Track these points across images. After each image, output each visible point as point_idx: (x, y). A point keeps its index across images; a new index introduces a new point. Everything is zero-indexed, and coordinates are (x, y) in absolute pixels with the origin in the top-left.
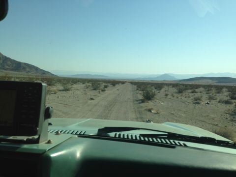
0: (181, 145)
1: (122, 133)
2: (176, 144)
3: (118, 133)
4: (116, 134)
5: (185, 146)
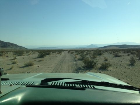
0: (91, 88)
1: (56, 82)
2: (88, 87)
4: (53, 82)
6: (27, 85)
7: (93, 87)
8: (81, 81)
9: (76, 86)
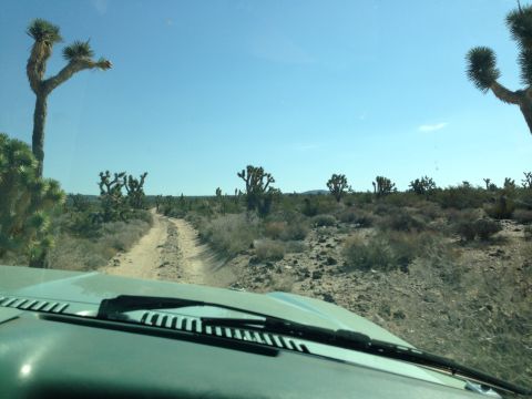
0: (295, 349)
1: (162, 313)
2: (285, 347)
3: (152, 313)
4: (145, 316)
5: (305, 351)
6: (39, 310)
7: (300, 349)
9: (238, 335)
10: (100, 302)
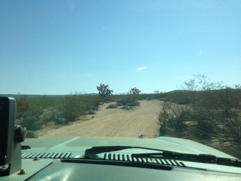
0: (178, 165)
1: (112, 153)
2: (173, 164)
3: (108, 154)
4: (105, 155)
5: (184, 166)
8: (162, 152)
9: (149, 160)
10: (85, 151)
